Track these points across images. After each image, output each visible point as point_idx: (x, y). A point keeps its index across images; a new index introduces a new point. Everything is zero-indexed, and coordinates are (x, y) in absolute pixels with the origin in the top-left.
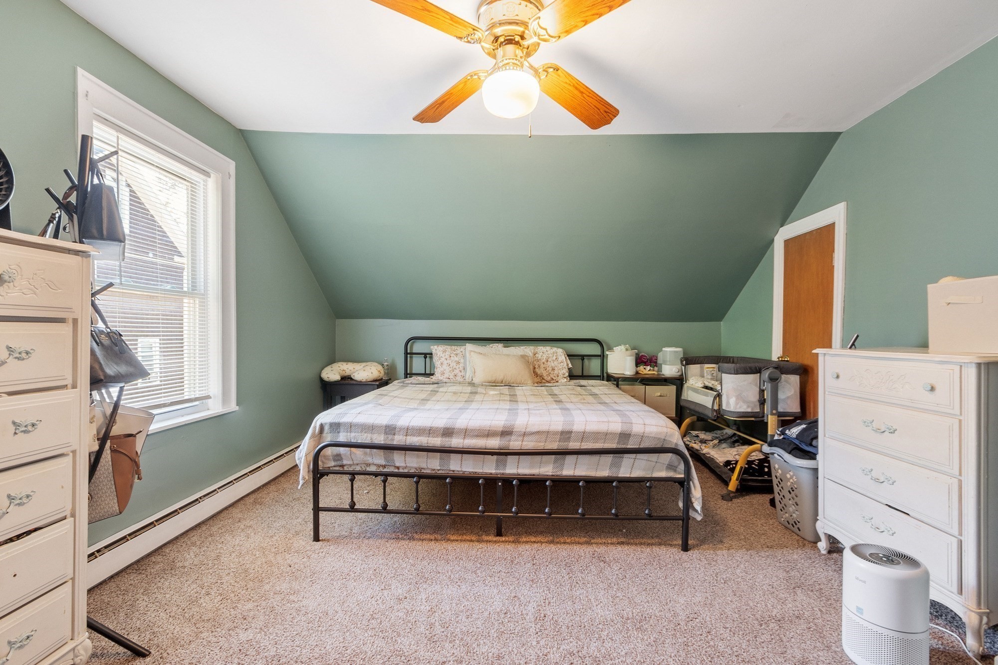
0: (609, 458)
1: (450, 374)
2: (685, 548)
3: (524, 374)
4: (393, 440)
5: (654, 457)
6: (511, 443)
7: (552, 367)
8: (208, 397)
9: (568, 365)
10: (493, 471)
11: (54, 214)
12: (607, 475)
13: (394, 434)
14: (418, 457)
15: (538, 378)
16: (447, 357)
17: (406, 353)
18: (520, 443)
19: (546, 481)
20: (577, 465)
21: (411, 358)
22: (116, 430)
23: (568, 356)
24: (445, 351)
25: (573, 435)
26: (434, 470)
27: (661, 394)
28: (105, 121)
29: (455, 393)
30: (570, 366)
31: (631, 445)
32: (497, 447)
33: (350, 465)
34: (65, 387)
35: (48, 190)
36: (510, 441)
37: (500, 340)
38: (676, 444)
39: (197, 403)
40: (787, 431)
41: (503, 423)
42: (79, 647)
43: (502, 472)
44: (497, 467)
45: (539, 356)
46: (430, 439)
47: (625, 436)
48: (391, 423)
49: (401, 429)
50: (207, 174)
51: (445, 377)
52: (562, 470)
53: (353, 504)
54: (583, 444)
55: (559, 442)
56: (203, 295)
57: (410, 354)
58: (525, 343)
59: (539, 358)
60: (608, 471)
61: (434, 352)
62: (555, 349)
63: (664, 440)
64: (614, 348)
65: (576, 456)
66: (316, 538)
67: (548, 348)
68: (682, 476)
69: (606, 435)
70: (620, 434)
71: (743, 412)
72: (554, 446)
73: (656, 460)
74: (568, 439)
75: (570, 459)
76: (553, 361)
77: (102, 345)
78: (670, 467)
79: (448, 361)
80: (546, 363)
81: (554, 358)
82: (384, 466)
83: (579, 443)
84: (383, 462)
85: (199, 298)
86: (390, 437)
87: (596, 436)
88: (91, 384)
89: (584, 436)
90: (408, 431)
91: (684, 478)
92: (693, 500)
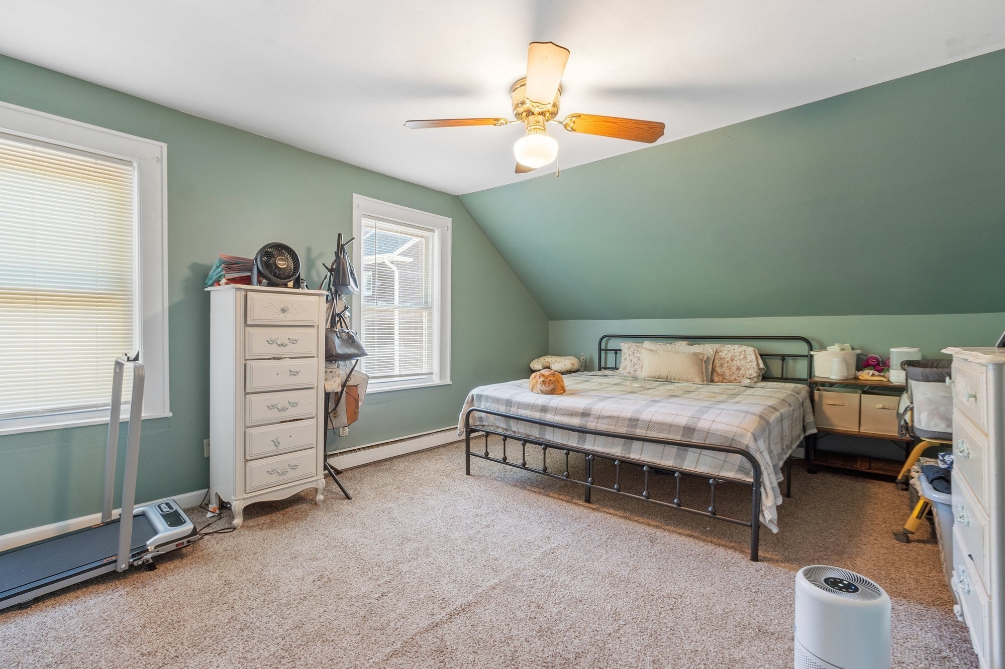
0: (674, 449)
1: (631, 369)
2: (755, 558)
3: (692, 372)
4: (510, 410)
5: (722, 455)
6: (589, 423)
7: (737, 366)
8: (432, 374)
9: (758, 365)
10: (575, 445)
11: (326, 275)
12: (671, 465)
13: (511, 407)
14: (525, 425)
15: (720, 377)
16: (631, 353)
17: (600, 350)
18: (595, 424)
19: (615, 460)
20: (643, 452)
21: (606, 353)
22: (350, 383)
23: (761, 355)
24: (629, 348)
25: (639, 423)
26: (537, 438)
27: (884, 405)
28: (369, 217)
29: (600, 384)
30: (762, 366)
31: (695, 440)
32: (577, 425)
33: (488, 426)
34: (314, 357)
35: (323, 264)
36: (587, 421)
37: (686, 338)
38: (747, 446)
39: (426, 376)
40: (947, 456)
41: (584, 406)
42: (319, 481)
43: (581, 446)
44: (579, 442)
45: (722, 354)
46: (533, 413)
47: (689, 430)
48: (510, 398)
49: (515, 403)
50: (433, 231)
51: (626, 371)
52: (630, 453)
53: (487, 454)
54: (648, 432)
55: (627, 427)
56: (430, 308)
57: (603, 350)
58: (708, 341)
59: (723, 357)
60: (672, 462)
61: (622, 348)
62: (744, 347)
63: (733, 439)
64: (828, 348)
65: (642, 442)
66: (468, 473)
67: (736, 346)
68: (752, 480)
69: (670, 427)
70: (684, 427)
71: (939, 432)
72: (623, 430)
73: (724, 459)
74: (635, 426)
75: (637, 445)
76: (740, 360)
77: (341, 338)
78: (741, 469)
79: (631, 357)
80: (730, 362)
81: (742, 357)
82: (506, 430)
83: (645, 431)
84: (504, 426)
85: (428, 310)
86: (509, 408)
87: (661, 426)
88: (326, 358)
89: (650, 425)
90: (520, 405)
91: (752, 482)
92: (764, 508)
